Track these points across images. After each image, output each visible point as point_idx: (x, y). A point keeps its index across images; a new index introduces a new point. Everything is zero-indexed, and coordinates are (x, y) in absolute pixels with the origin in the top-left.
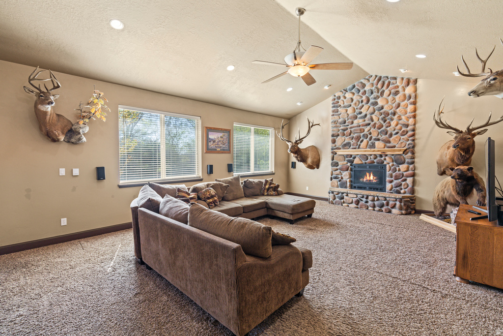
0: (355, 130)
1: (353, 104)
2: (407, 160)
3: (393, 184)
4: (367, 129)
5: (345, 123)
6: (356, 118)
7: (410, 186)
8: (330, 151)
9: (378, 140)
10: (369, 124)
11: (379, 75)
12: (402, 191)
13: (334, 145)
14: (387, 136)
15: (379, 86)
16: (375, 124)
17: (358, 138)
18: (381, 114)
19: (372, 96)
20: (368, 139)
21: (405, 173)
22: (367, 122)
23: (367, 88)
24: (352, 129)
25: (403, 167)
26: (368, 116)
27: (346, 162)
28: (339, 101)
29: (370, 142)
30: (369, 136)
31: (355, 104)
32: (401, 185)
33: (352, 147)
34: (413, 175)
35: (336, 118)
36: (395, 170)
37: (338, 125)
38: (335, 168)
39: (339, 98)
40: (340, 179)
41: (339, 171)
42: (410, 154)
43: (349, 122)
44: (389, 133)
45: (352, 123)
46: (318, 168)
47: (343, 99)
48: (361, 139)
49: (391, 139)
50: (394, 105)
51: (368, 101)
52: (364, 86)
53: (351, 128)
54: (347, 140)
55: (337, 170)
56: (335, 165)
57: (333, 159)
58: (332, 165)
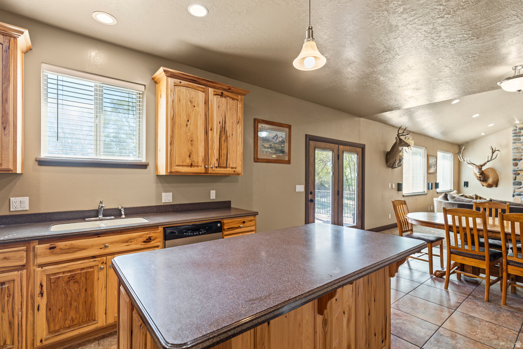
8: (512, 172)
13: (516, 167)
28: (522, 131)
35: (518, 145)
37: (520, 150)
38: (519, 186)
39: (521, 129)
46: (496, 186)
55: (521, 188)
56: (518, 184)
57: (515, 179)
58: (514, 184)
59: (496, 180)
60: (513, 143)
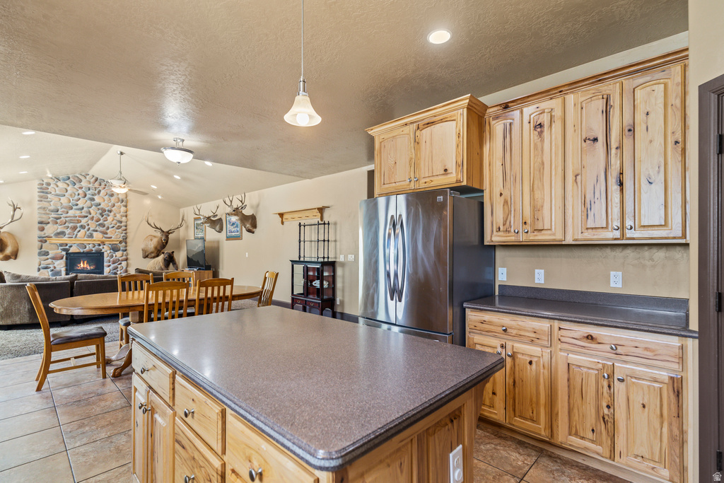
0: (71, 220)
1: (66, 194)
2: (121, 248)
3: (111, 267)
4: (84, 221)
5: (58, 211)
6: (72, 209)
7: (124, 268)
8: (37, 239)
9: (97, 231)
10: (87, 216)
11: (96, 176)
12: (118, 273)
13: (43, 233)
14: (105, 228)
15: (97, 184)
16: (93, 217)
17: (74, 228)
18: (99, 209)
19: (89, 192)
20: (86, 230)
21: (120, 259)
22: (84, 214)
23: (84, 184)
24: (67, 219)
25: (119, 254)
26: (85, 209)
27: (60, 251)
28: (49, 187)
29: (88, 232)
30: (87, 227)
31: (71, 195)
32: (117, 268)
33: (67, 236)
34: (126, 260)
35: (44, 204)
36: (112, 256)
37: (48, 212)
38: (46, 257)
39: (49, 184)
40: (52, 268)
41: (50, 261)
42: (123, 244)
43: (63, 212)
44: (106, 226)
45: (67, 213)
46: (15, 258)
47: (55, 187)
48: (78, 229)
49: (108, 231)
50: (110, 204)
51: (85, 196)
52: (80, 181)
53: (66, 217)
54: (60, 229)
55: (48, 259)
56: (44, 255)
57: (41, 248)
58: (40, 254)
59: (16, 249)
60: (39, 201)
